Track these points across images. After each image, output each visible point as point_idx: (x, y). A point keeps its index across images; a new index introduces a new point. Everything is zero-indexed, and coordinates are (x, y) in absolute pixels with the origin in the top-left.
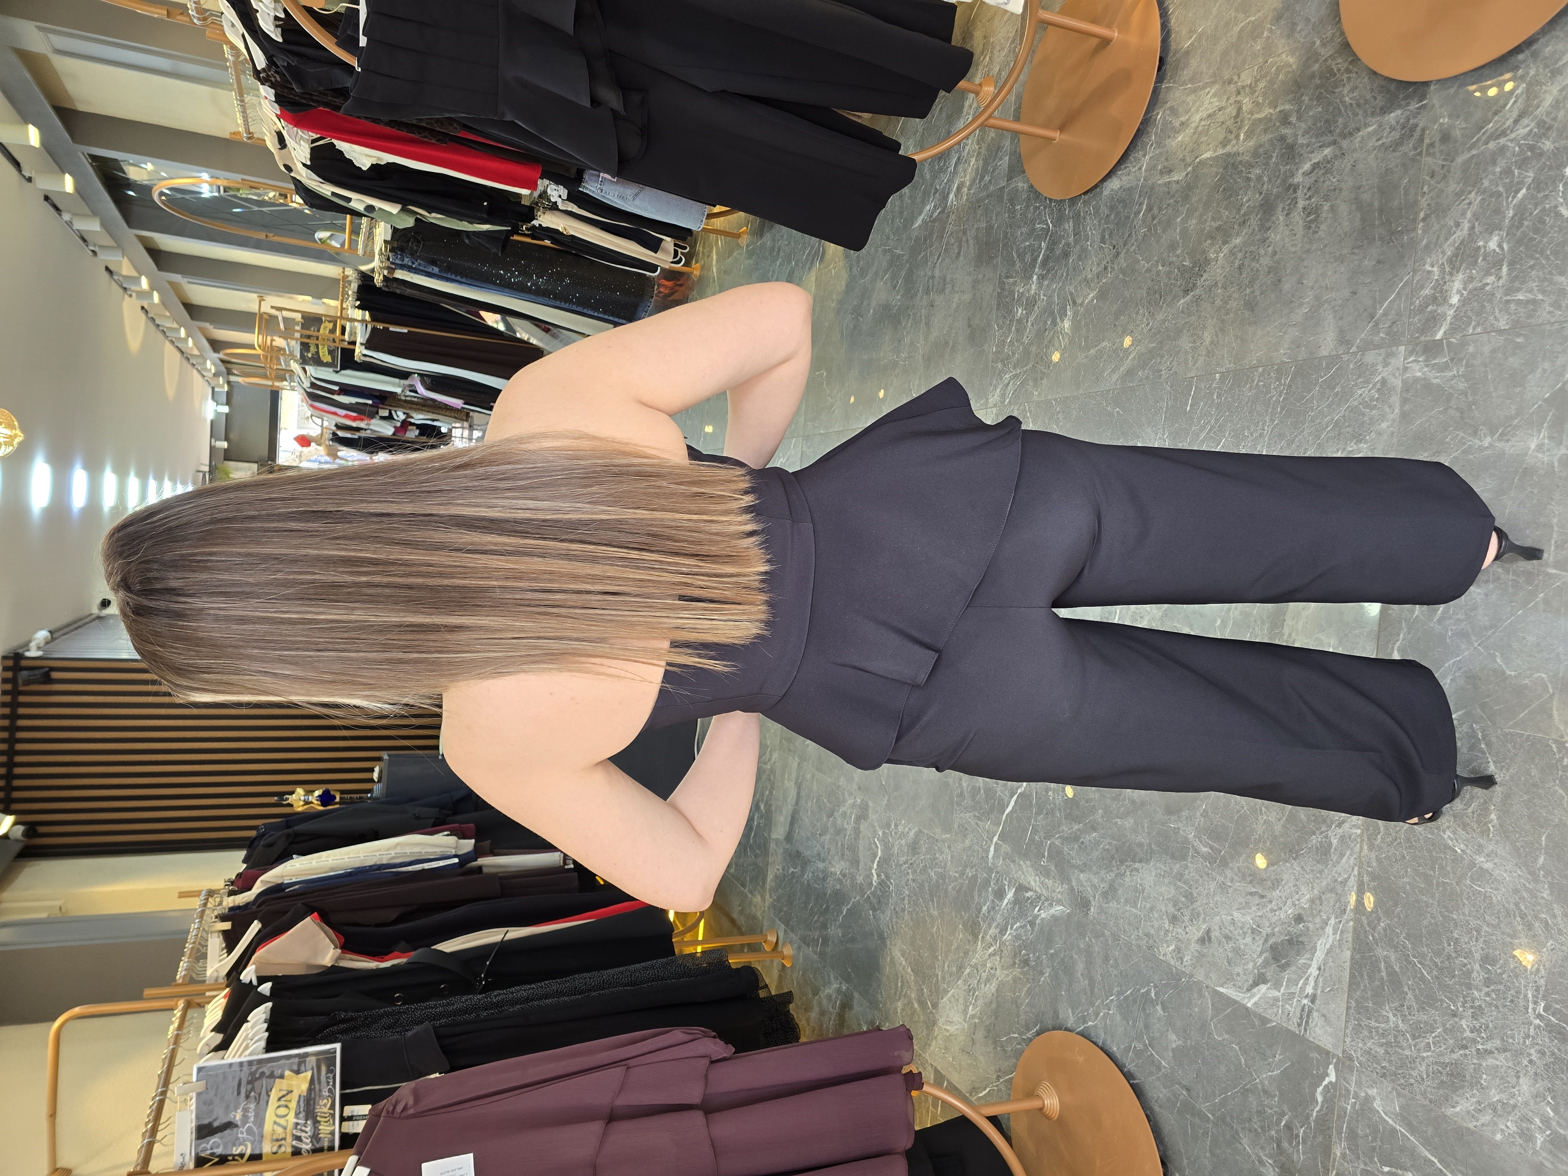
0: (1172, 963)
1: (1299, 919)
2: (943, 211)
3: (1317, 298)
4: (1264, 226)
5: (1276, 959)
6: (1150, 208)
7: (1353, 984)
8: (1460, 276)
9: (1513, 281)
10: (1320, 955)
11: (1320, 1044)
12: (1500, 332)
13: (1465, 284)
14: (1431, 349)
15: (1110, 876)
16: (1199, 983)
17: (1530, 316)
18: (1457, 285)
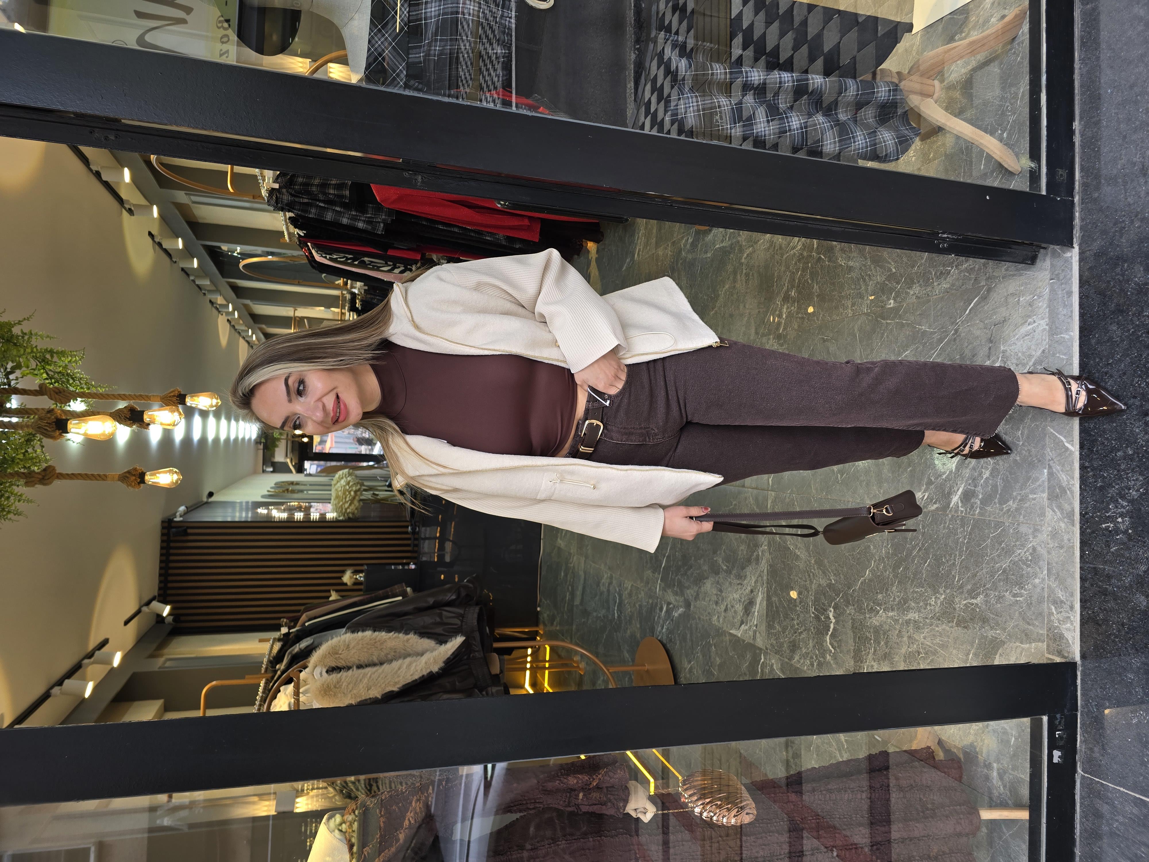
0: (717, 623)
1: (752, 591)
2: (633, 263)
3: (750, 314)
4: (735, 281)
5: (746, 612)
6: (701, 269)
7: (767, 615)
8: (785, 307)
9: (798, 308)
10: (758, 605)
11: (759, 646)
12: (796, 330)
13: (787, 309)
14: (779, 337)
15: (696, 589)
16: (724, 631)
17: (802, 324)
18: (785, 310)
